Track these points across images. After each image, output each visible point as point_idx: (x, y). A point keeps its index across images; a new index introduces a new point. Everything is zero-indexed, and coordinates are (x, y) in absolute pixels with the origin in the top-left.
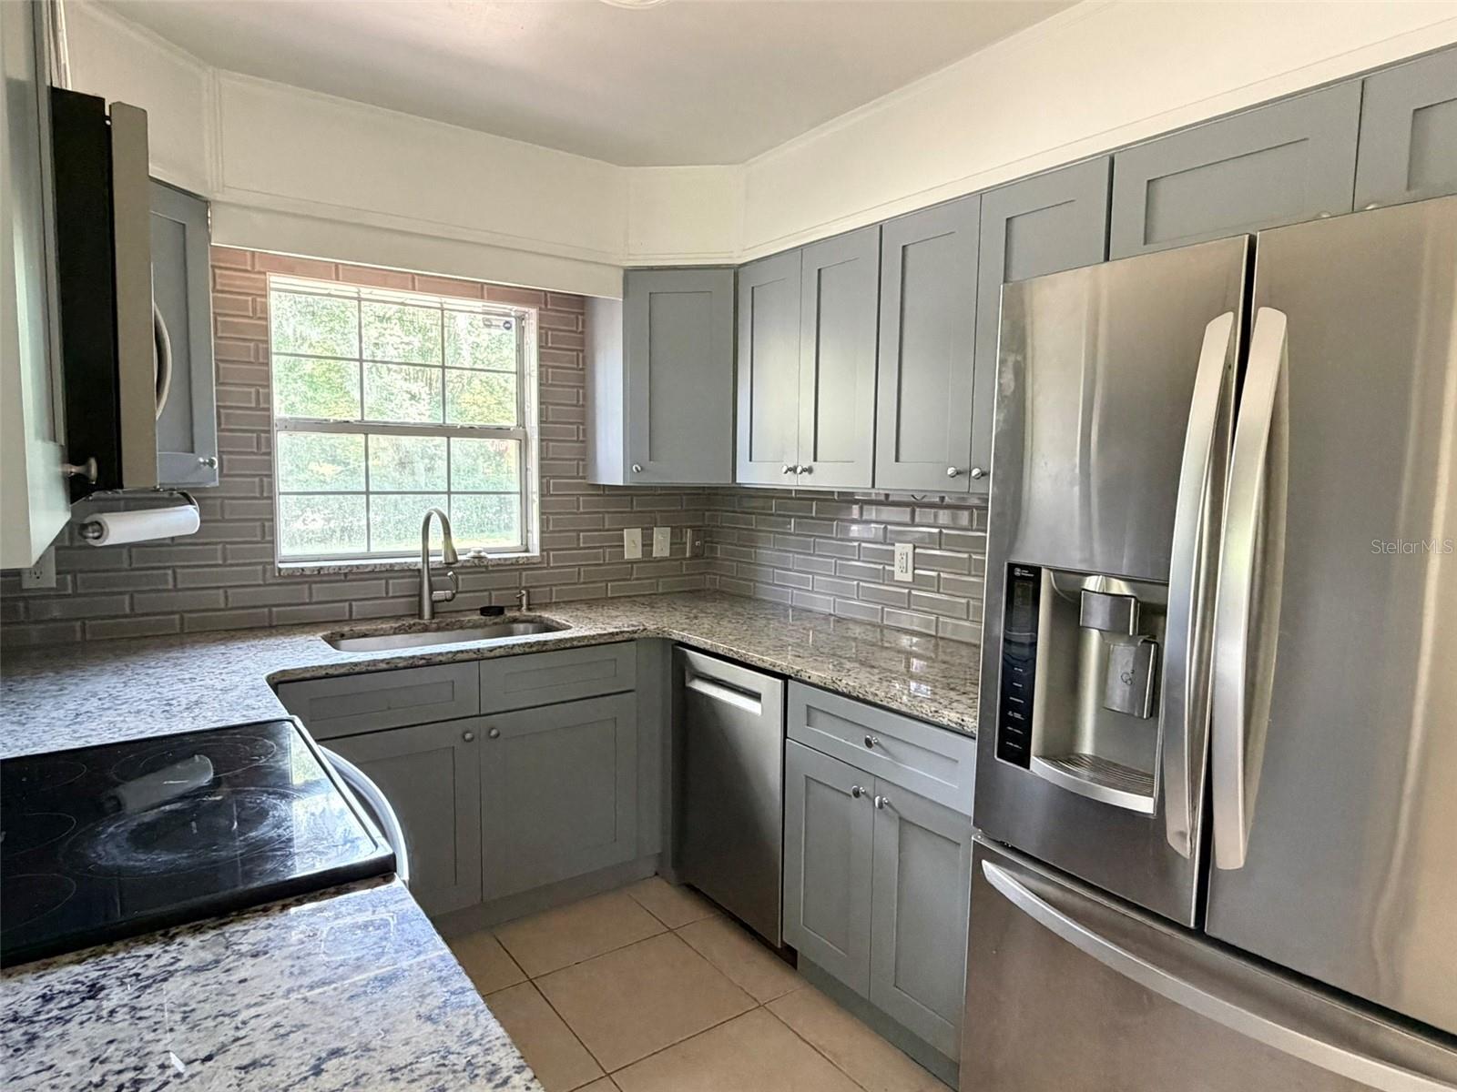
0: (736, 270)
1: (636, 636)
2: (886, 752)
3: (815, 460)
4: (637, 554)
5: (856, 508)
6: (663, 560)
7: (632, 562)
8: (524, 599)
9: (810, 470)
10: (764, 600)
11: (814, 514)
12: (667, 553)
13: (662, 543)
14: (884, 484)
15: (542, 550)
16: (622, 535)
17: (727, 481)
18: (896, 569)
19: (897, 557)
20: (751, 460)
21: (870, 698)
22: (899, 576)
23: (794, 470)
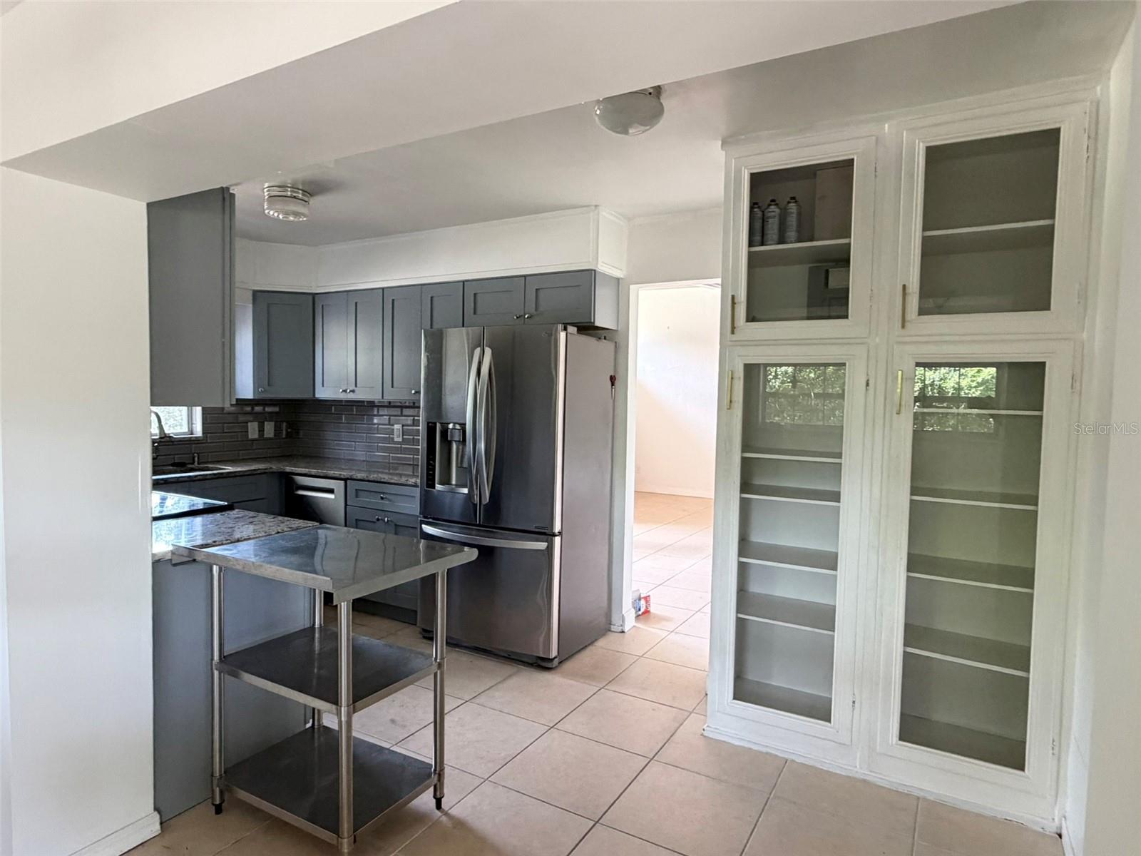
0: (314, 295)
1: (266, 471)
2: (390, 500)
3: (356, 386)
4: (256, 436)
5: (376, 409)
6: (270, 439)
7: (253, 440)
8: (196, 459)
9: (353, 391)
10: (329, 458)
11: (355, 413)
12: (272, 435)
13: (269, 430)
14: (388, 397)
15: (203, 433)
16: (247, 426)
17: (310, 396)
18: (395, 436)
19: (395, 431)
20: (323, 386)
21: (383, 480)
22: (396, 440)
23: (345, 391)
